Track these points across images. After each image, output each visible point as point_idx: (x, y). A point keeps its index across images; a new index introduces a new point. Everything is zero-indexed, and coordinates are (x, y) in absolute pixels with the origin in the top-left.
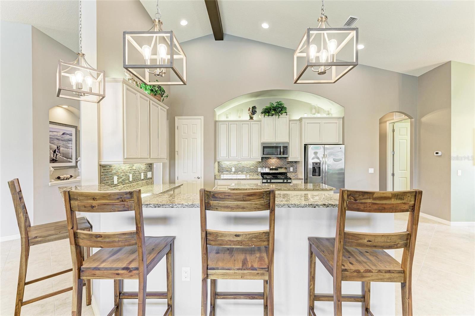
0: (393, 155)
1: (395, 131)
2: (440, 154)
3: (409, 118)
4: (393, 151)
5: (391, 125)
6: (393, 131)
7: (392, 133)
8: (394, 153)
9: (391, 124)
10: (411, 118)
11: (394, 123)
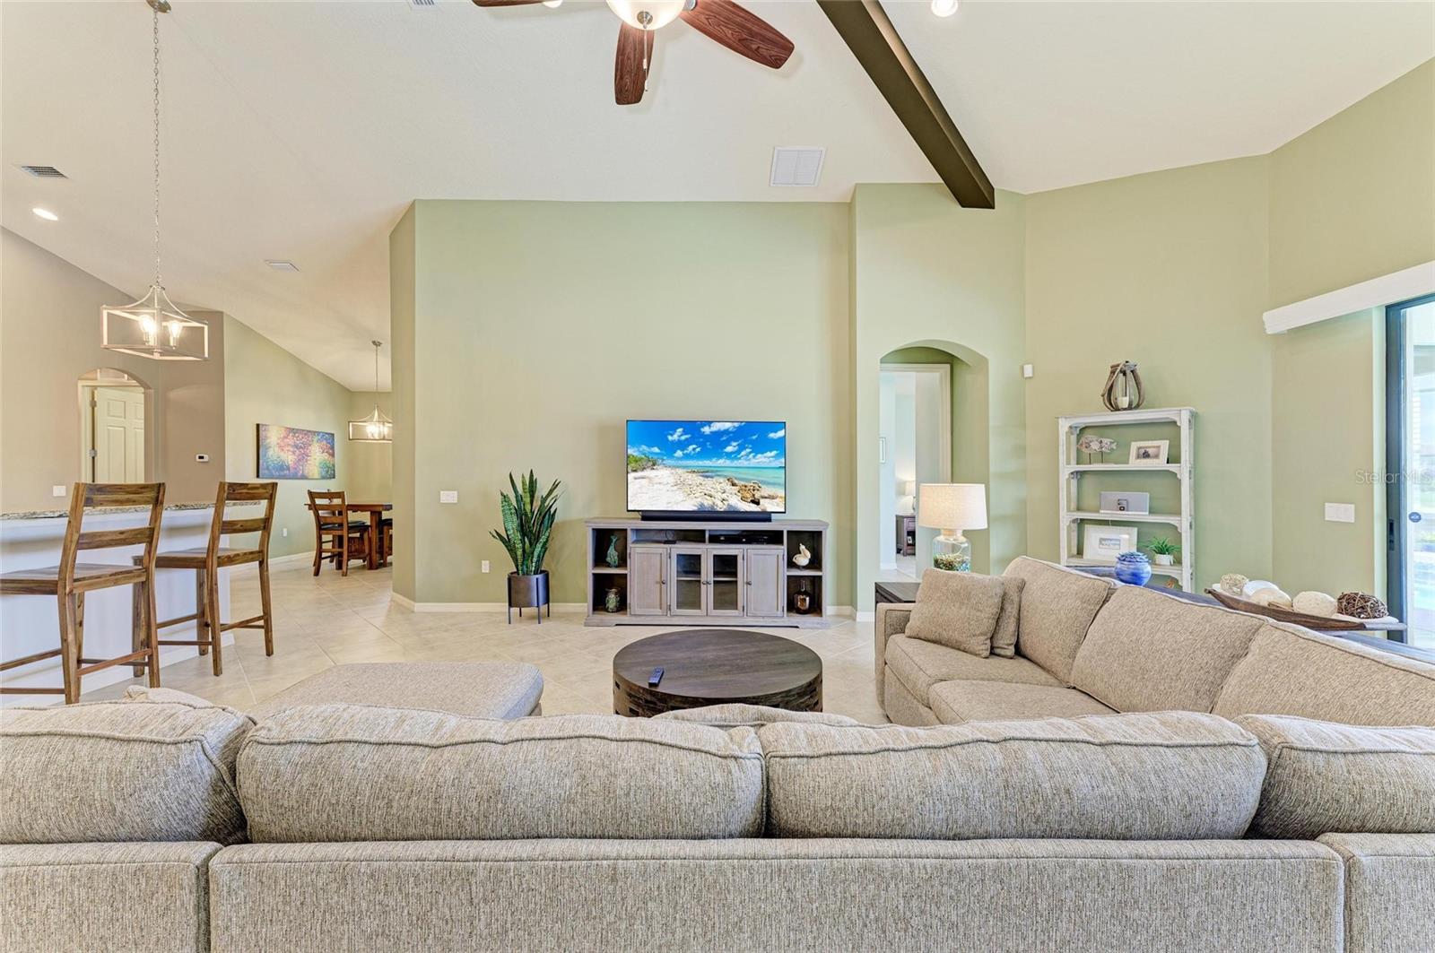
0: (93, 458)
1: (98, 404)
2: (206, 458)
3: (142, 386)
4: (93, 448)
5: (88, 391)
6: (93, 405)
7: (89, 409)
8: (95, 453)
9: (86, 388)
10: (145, 386)
11: (95, 387)
